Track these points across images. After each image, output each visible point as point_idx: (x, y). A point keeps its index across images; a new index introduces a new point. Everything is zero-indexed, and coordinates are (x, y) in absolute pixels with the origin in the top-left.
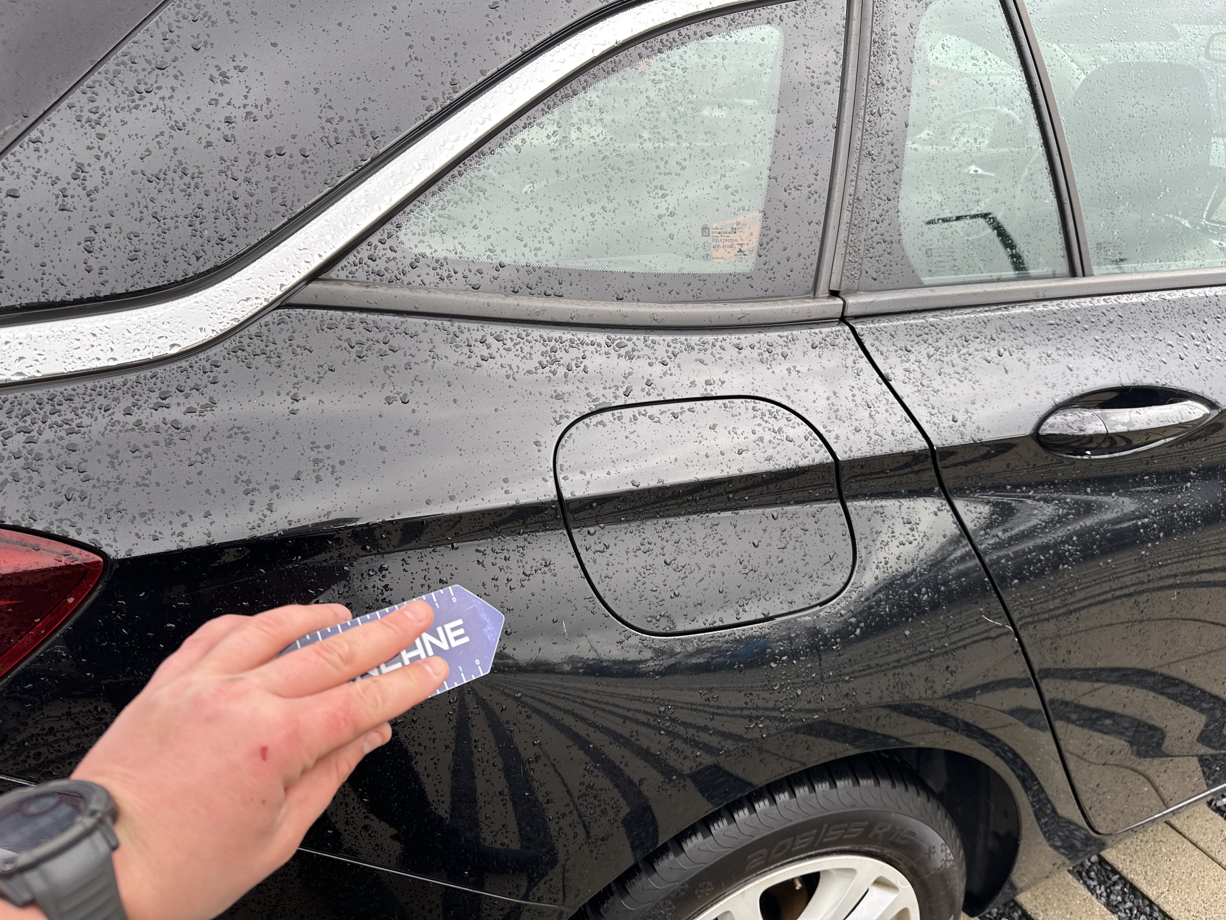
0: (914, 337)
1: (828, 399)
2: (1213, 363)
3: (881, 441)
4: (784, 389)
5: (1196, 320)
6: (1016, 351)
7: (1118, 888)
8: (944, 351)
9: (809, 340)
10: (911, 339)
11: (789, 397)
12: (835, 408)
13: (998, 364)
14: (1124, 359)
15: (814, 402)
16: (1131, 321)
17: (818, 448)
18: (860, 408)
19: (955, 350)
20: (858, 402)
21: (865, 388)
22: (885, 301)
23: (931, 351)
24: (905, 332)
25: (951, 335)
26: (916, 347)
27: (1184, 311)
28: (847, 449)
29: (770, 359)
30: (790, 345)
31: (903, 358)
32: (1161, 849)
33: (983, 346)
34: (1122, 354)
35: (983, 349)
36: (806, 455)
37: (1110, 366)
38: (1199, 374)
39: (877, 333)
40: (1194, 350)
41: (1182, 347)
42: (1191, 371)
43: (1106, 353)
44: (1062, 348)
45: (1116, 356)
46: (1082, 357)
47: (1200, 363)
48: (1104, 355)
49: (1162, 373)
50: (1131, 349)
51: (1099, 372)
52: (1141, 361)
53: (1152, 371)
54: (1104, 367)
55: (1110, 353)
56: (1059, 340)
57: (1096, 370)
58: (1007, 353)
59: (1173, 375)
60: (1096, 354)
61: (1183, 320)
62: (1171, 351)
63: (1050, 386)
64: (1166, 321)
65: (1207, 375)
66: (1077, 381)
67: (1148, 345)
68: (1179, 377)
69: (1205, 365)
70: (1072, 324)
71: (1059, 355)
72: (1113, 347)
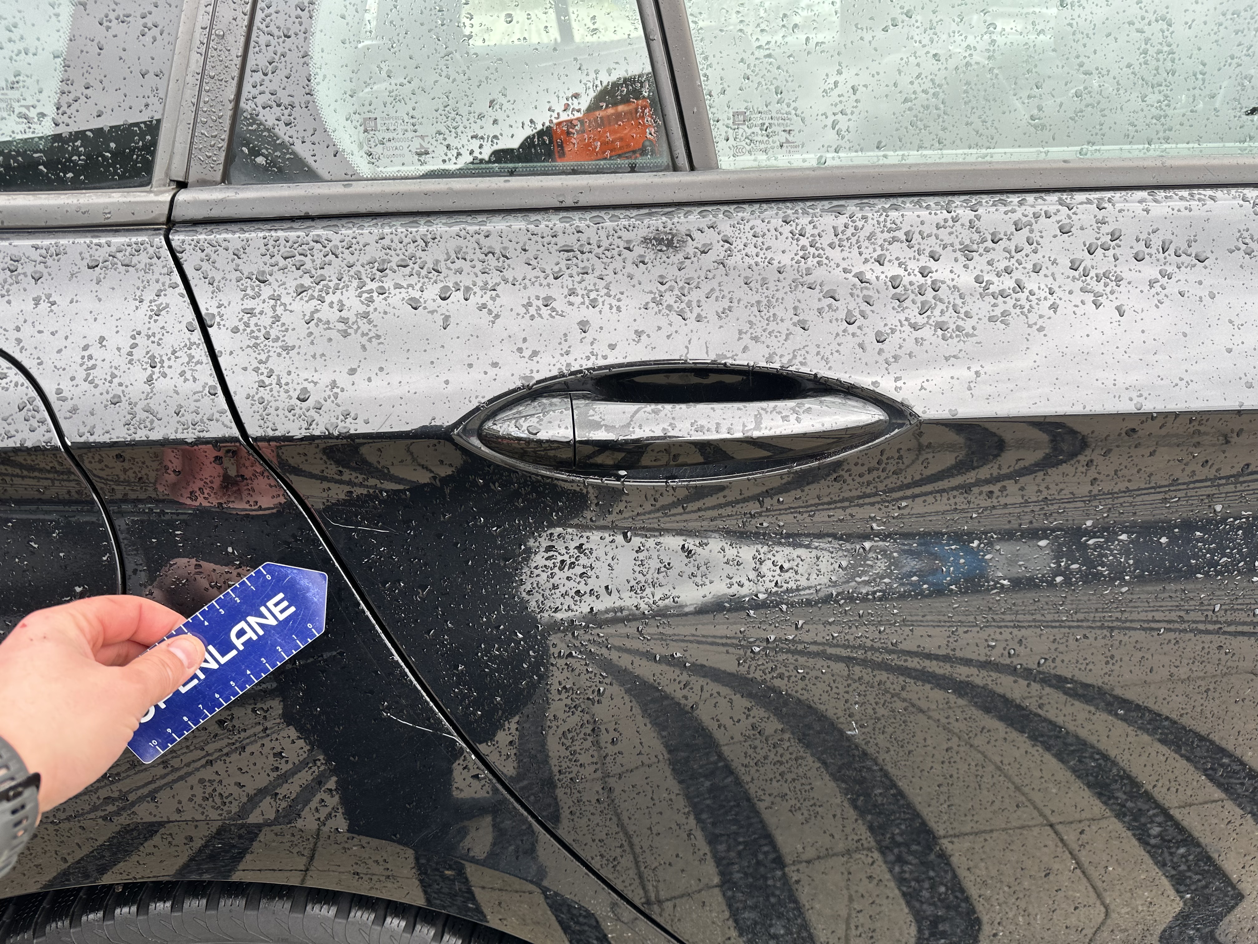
0: (278, 258)
1: (86, 348)
2: (926, 333)
3: (152, 422)
4: (18, 329)
5: (910, 253)
6: (479, 293)
8: (332, 284)
9: (86, 255)
10: (273, 261)
11: (19, 341)
12: (90, 364)
13: (432, 312)
14: (713, 318)
15: (59, 351)
16: (751, 250)
17: (36, 424)
18: (137, 368)
19: (355, 283)
20: (135, 357)
21: (158, 336)
22: (248, 200)
23: (307, 281)
24: (263, 250)
25: (351, 259)
26: (279, 275)
27: (887, 235)
28: (86, 430)
29: (10, 281)
30: (50, 262)
31: (249, 291)
33: (414, 280)
34: (710, 308)
35: (409, 286)
36: (13, 433)
37: (673, 329)
38: (881, 352)
39: (209, 250)
40: (889, 307)
41: (860, 300)
42: (861, 346)
43: (675, 306)
44: (580, 292)
45: (696, 310)
46: (619, 309)
47: (893, 331)
48: (669, 308)
49: (790, 345)
50: (735, 301)
51: (644, 337)
52: (750, 322)
53: (768, 341)
54: (659, 328)
55: (683, 305)
56: (577, 279)
57: (639, 333)
58: (460, 295)
59: (813, 350)
60: (651, 305)
61: (879, 252)
62: (830, 306)
63: (527, 353)
64: (836, 254)
65: (899, 352)
66: (589, 349)
67: (779, 295)
68: (828, 353)
69: (904, 335)
70: (615, 253)
71: (570, 303)
72: (695, 295)
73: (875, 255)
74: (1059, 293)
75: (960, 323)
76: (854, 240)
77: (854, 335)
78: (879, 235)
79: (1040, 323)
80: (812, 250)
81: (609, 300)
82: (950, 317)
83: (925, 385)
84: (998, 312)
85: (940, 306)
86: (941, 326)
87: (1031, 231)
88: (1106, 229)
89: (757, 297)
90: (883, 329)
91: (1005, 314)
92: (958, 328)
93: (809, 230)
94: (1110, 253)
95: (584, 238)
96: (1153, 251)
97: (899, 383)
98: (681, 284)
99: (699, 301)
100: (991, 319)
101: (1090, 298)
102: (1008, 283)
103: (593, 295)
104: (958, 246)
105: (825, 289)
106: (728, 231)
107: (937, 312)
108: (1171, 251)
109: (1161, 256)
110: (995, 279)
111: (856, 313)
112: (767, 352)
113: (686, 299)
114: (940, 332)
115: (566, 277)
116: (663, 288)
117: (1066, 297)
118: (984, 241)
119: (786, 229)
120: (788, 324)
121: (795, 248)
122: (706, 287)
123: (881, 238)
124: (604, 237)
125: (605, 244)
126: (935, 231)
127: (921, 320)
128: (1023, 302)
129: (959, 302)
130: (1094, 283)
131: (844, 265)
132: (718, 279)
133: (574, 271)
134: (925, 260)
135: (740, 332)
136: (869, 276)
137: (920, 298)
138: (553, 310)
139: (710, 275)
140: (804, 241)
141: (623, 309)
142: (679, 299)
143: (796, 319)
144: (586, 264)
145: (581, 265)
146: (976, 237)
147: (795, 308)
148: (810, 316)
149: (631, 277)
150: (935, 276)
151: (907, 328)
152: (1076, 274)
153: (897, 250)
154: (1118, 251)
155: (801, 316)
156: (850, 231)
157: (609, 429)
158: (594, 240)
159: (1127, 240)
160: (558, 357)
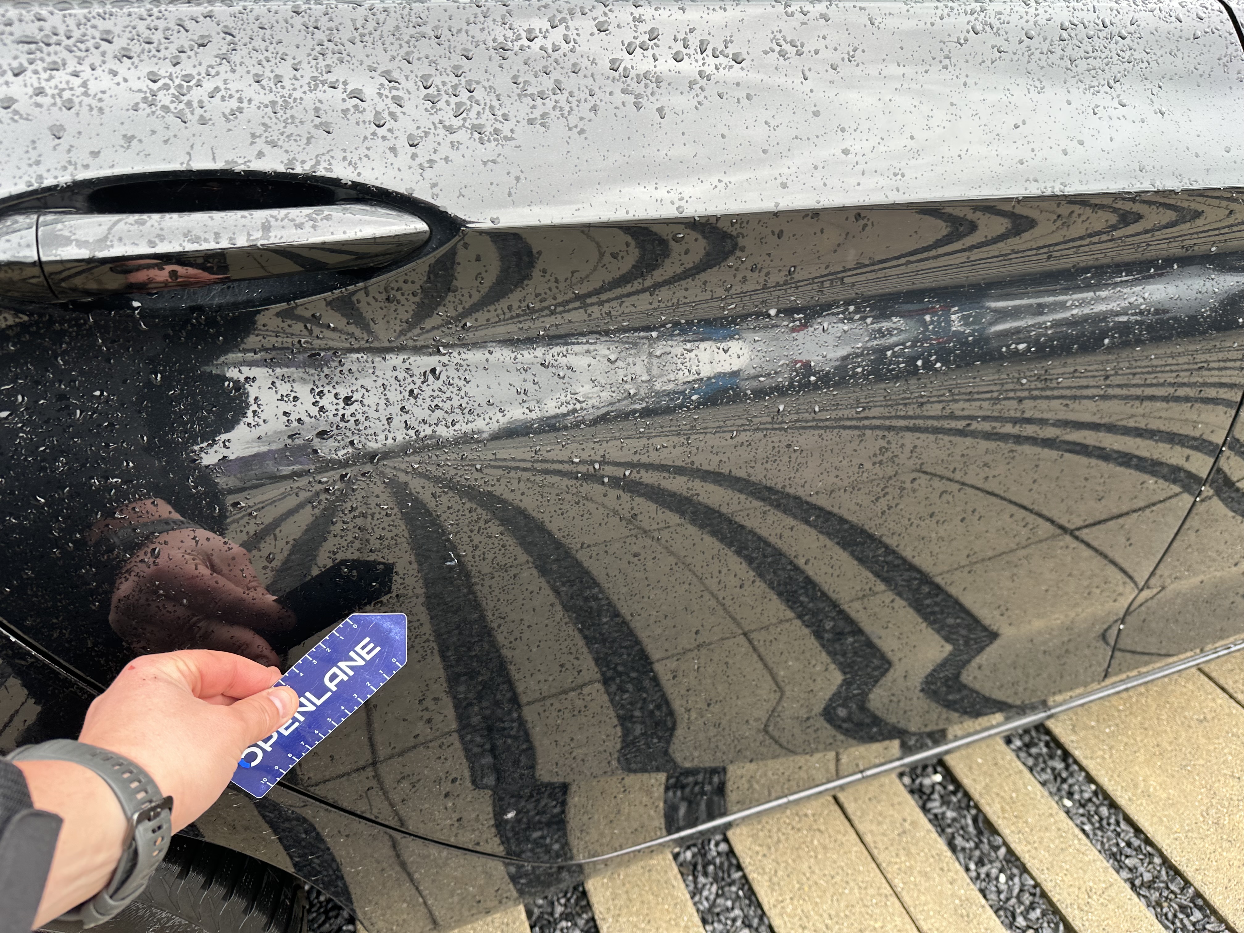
2: (462, 136)
5: (440, 50)
7: (734, 889)
14: (219, 120)
16: (259, 44)
27: (412, 31)
32: (812, 841)
34: (215, 109)
37: (170, 133)
38: (414, 156)
40: (421, 108)
41: (389, 101)
42: (393, 150)
43: (172, 106)
44: (49, 91)
45: (198, 111)
46: (101, 110)
47: (426, 134)
48: (166, 109)
49: (313, 150)
50: (245, 101)
51: (134, 142)
52: (264, 124)
53: (286, 146)
54: (154, 132)
55: (182, 106)
56: (44, 76)
57: (129, 139)
59: (339, 155)
60: (142, 106)
61: (406, 48)
62: (356, 107)
64: (358, 50)
65: (434, 157)
66: (65, 157)
67: (297, 94)
68: (355, 159)
69: (439, 139)
70: (90, 44)
71: (39, 105)
72: (196, 94)
73: (402, 52)
74: (599, 94)
75: (498, 125)
76: (377, 35)
77: (384, 138)
78: (404, 30)
79: (581, 125)
80: (331, 45)
81: (86, 100)
82: (486, 119)
83: (463, 189)
84: (537, 114)
85: (476, 108)
86: (478, 129)
87: (567, 28)
88: (643, 28)
89: (271, 97)
90: (415, 133)
91: (544, 115)
92: (496, 131)
93: (324, 22)
94: (649, 53)
95: (47, 26)
96: (691, 51)
97: (435, 190)
98: (178, 81)
99: (200, 102)
100: (531, 122)
101: (631, 99)
102: (547, 83)
103: (66, 95)
104: (491, 44)
105: (350, 88)
106: (230, 23)
107: (473, 114)
108: (709, 52)
109: (699, 57)
110: (533, 80)
111: (386, 115)
112: (285, 158)
113: (185, 99)
114: (476, 135)
115: (29, 73)
116: (155, 86)
117: (607, 98)
118: (518, 38)
119: (298, 21)
120: (308, 126)
121: (310, 43)
122: (209, 85)
123: (407, 33)
124: (73, 27)
125: (77, 34)
126: (465, 27)
127: (456, 122)
128: (563, 103)
129: (496, 103)
130: (634, 84)
131: (368, 62)
132: (223, 76)
133: (39, 66)
134: (457, 59)
135: (253, 135)
136: (395, 75)
137: (453, 100)
138: (16, 112)
139: (213, 72)
140: (319, 35)
141: (107, 110)
142: (177, 99)
143: (317, 121)
144: (53, 58)
145: (48, 59)
146: (510, 34)
147: (317, 109)
148: (334, 118)
149: (114, 73)
150: (469, 76)
151: (442, 131)
152: (616, 74)
153: (427, 47)
154: (656, 51)
155: (324, 118)
156: (371, 25)
157: (80, 244)
158: (62, 30)
159: (665, 40)
160: (25, 167)
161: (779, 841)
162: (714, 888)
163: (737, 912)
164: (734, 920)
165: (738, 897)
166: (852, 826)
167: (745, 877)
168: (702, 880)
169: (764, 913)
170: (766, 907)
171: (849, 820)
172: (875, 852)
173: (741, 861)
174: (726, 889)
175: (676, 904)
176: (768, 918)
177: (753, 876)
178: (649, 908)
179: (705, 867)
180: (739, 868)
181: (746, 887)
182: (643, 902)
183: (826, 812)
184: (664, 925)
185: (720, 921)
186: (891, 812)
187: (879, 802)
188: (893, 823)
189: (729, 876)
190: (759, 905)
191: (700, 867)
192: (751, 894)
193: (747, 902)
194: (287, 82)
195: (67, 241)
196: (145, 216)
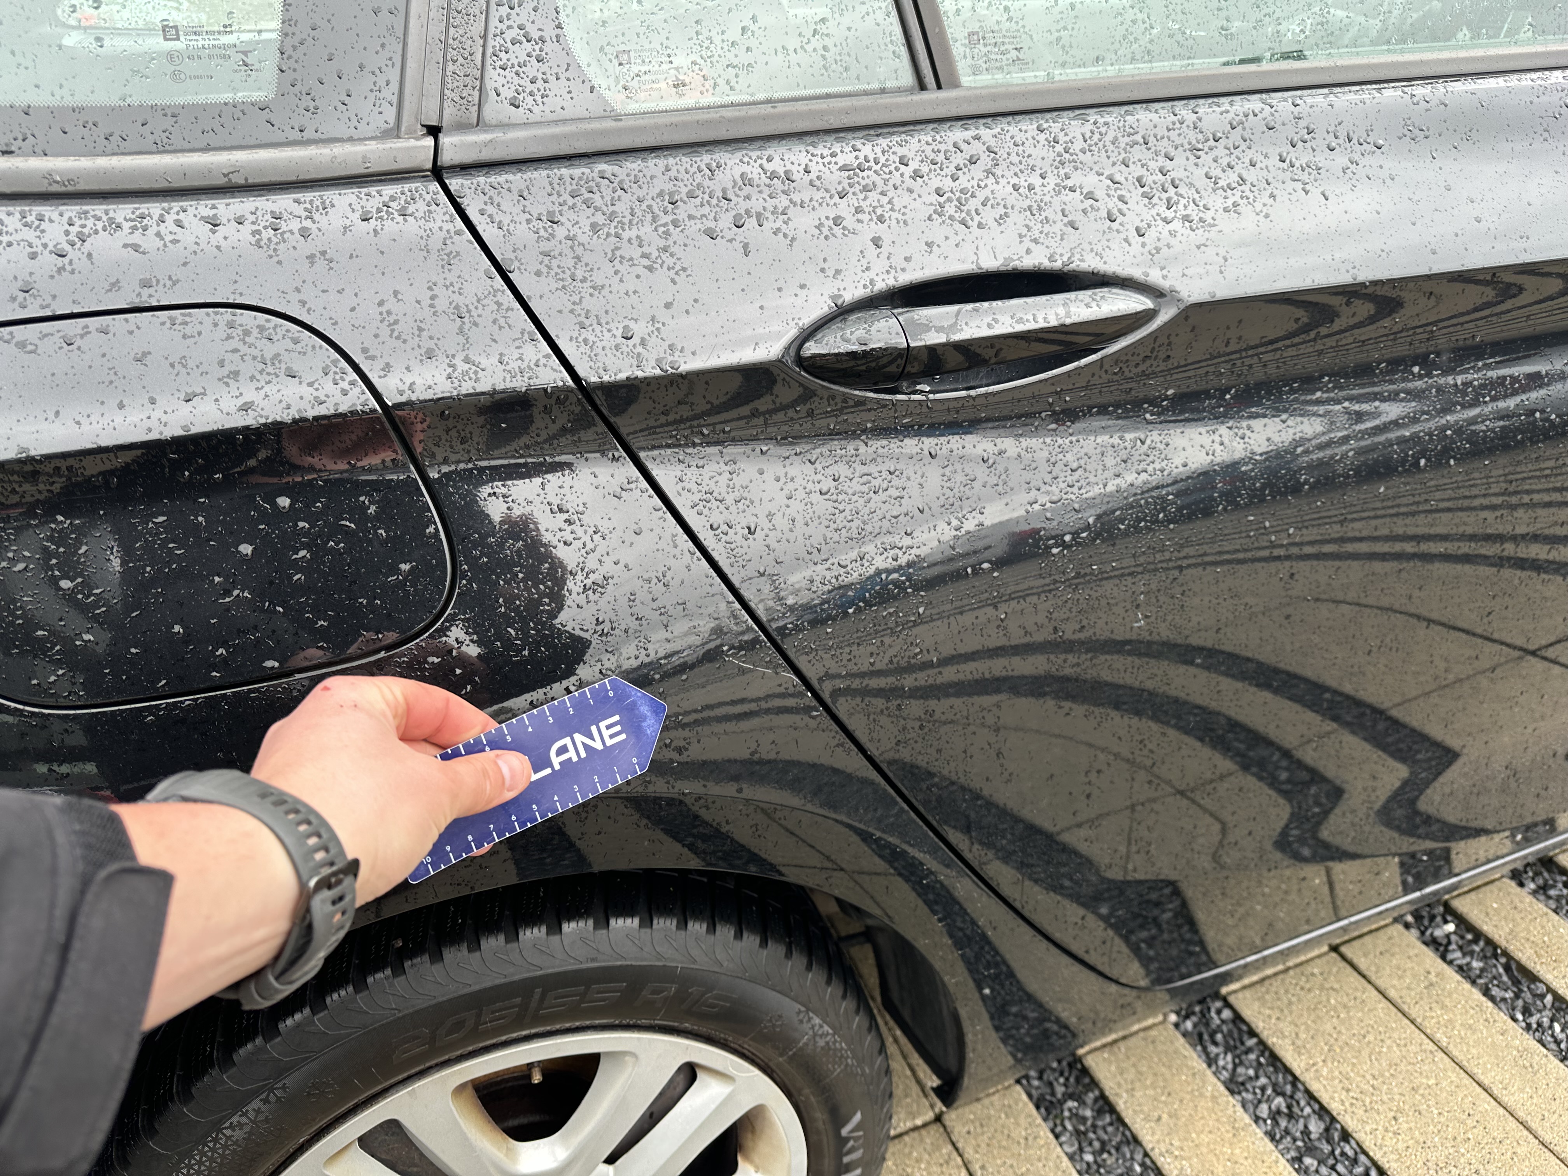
0: (566, 197)
1: (381, 303)
2: (1176, 225)
3: (476, 373)
4: (298, 290)
5: (1149, 154)
6: (772, 218)
8: (626, 220)
9: (357, 207)
10: (561, 200)
11: (303, 303)
12: (392, 319)
13: (730, 241)
14: (992, 224)
15: (353, 309)
16: (1015, 159)
17: (347, 387)
18: (443, 319)
19: (649, 217)
20: (439, 309)
21: (457, 286)
22: (518, 139)
23: (600, 219)
24: (549, 189)
25: (641, 193)
26: (571, 215)
27: (1127, 139)
28: (406, 387)
29: (274, 240)
30: (316, 216)
31: (542, 233)
32: (1328, 1001)
33: (706, 210)
34: (989, 215)
35: (704, 216)
36: (323, 398)
37: (959, 238)
38: (1143, 245)
39: (492, 192)
40: (1141, 204)
41: (1116, 200)
42: (1126, 240)
43: (957, 215)
44: (867, 210)
45: (977, 219)
46: (905, 222)
47: (1149, 226)
48: (951, 218)
49: (1067, 245)
50: (1010, 207)
51: (935, 248)
52: (1027, 226)
53: (1046, 242)
54: (947, 238)
55: (964, 215)
56: (862, 196)
57: (929, 245)
58: (754, 220)
59: (1088, 248)
60: (935, 216)
61: (1123, 155)
62: (1091, 206)
63: (831, 273)
64: (1087, 158)
65: (1159, 244)
66: (887, 263)
67: (1047, 199)
68: (1100, 250)
69: (1159, 229)
70: (892, 168)
71: (859, 221)
72: (973, 204)
73: (1121, 158)
74: (1274, 183)
75: (1201, 215)
76: (1101, 145)
77: (1118, 231)
78: (1121, 139)
79: (1265, 210)
80: (1067, 156)
81: (895, 215)
82: (1191, 210)
83: (1186, 272)
84: (1229, 203)
85: (1183, 201)
86: (1186, 219)
87: (1244, 129)
88: (1302, 123)
89: (1028, 203)
90: (1141, 225)
91: (1235, 204)
92: (1201, 220)
93: (1062, 138)
94: (1308, 145)
95: (861, 155)
96: (1341, 141)
97: (1165, 272)
98: (958, 194)
99: (976, 211)
100: (1226, 210)
101: (1299, 185)
102: (1233, 177)
103: (879, 211)
104: (1187, 147)
105: (1085, 191)
106: (992, 143)
107: (1181, 207)
108: (1355, 141)
109: (1348, 145)
110: (1221, 175)
111: (1115, 211)
112: (1048, 253)
113: (965, 208)
114: (1187, 224)
115: (850, 195)
116: (942, 200)
117: (1280, 186)
118: (1207, 140)
119: (1042, 137)
120: (1060, 225)
121: (1052, 155)
122: (981, 195)
123: (1123, 141)
124: (880, 154)
125: (882, 160)
126: (1166, 133)
127: (1169, 214)
128: (1248, 193)
129: (1196, 196)
130: (1300, 172)
131: (1096, 168)
132: (990, 187)
133: (857, 188)
134: (1162, 161)
135: (1020, 236)
136: (1118, 177)
137: (1164, 196)
138: (844, 228)
139: (982, 184)
140: (1059, 148)
141: (910, 222)
142: (959, 209)
143: (1066, 220)
144: (867, 181)
145: (863, 183)
146: (1200, 136)
147: (1063, 211)
148: (1077, 217)
149: (910, 191)
150: (1173, 174)
151: (1160, 222)
152: (1285, 165)
153: (1138, 153)
154: (1314, 144)
155: (1070, 218)
156: (1096, 137)
157: (939, 329)
158: (871, 157)
159: (1319, 134)
160: (860, 274)
161: (1290, 1003)
162: (1229, 1057)
163: (1263, 1080)
164: (1263, 1089)
165: (1260, 1064)
166: (1369, 982)
167: (1261, 1042)
168: (1213, 1050)
169: (1295, 1078)
170: (1298, 1073)
171: (1364, 976)
172: (1405, 1008)
173: (1253, 1026)
174: (1243, 1057)
175: (1194, 1074)
176: (1303, 1084)
177: (1272, 1041)
178: (1165, 1080)
179: (1212, 1035)
180: (1252, 1033)
181: (1267, 1054)
182: (1155, 1075)
183: (1335, 970)
184: (1188, 1097)
185: (1247, 1090)
186: (1409, 965)
187: (1393, 955)
188: (1414, 976)
189: (1243, 1043)
190: (1288, 1070)
191: (1206, 1037)
192: (1275, 1060)
193: (1271, 1069)
194: (1038, 189)
195: (927, 328)
196: (978, 304)
